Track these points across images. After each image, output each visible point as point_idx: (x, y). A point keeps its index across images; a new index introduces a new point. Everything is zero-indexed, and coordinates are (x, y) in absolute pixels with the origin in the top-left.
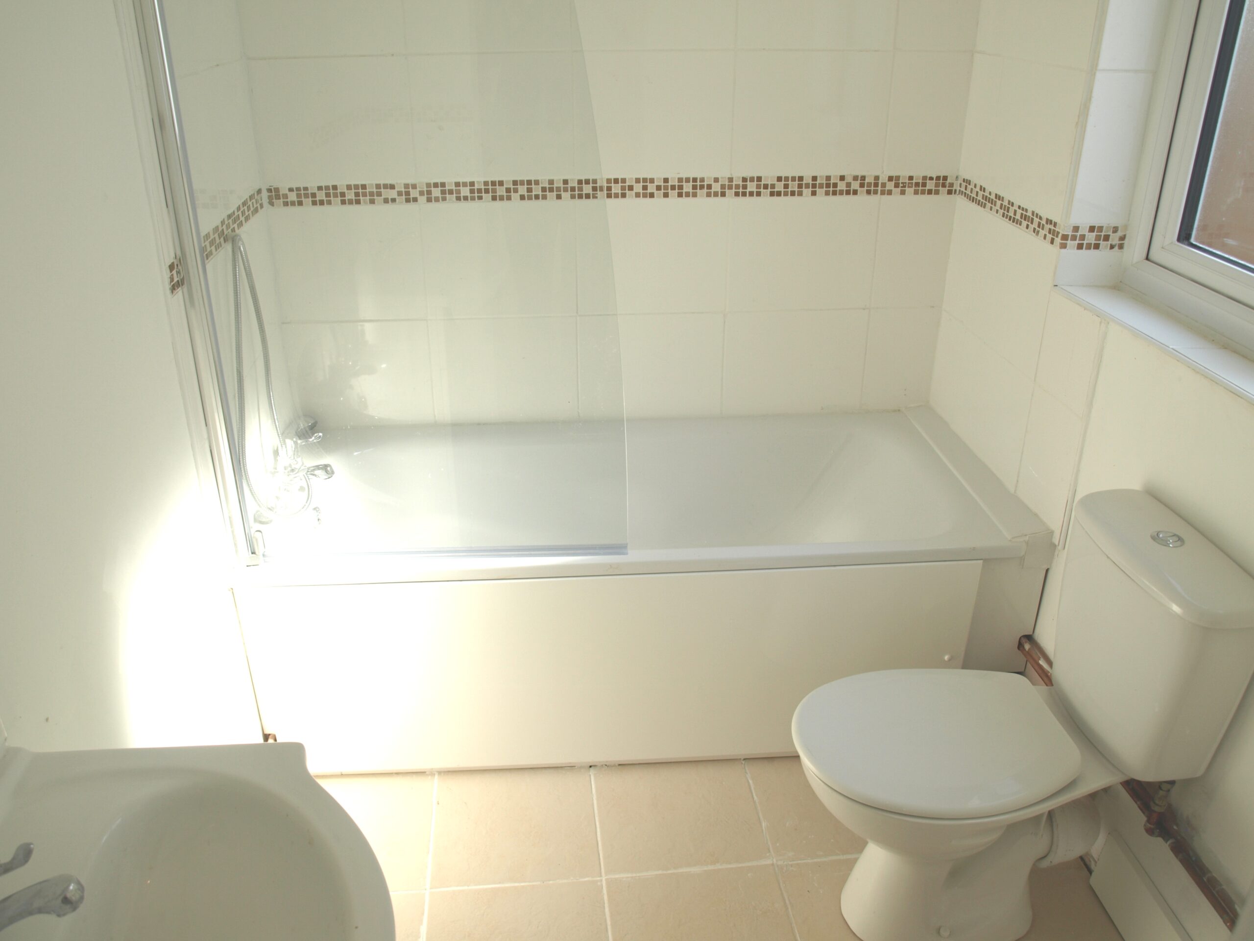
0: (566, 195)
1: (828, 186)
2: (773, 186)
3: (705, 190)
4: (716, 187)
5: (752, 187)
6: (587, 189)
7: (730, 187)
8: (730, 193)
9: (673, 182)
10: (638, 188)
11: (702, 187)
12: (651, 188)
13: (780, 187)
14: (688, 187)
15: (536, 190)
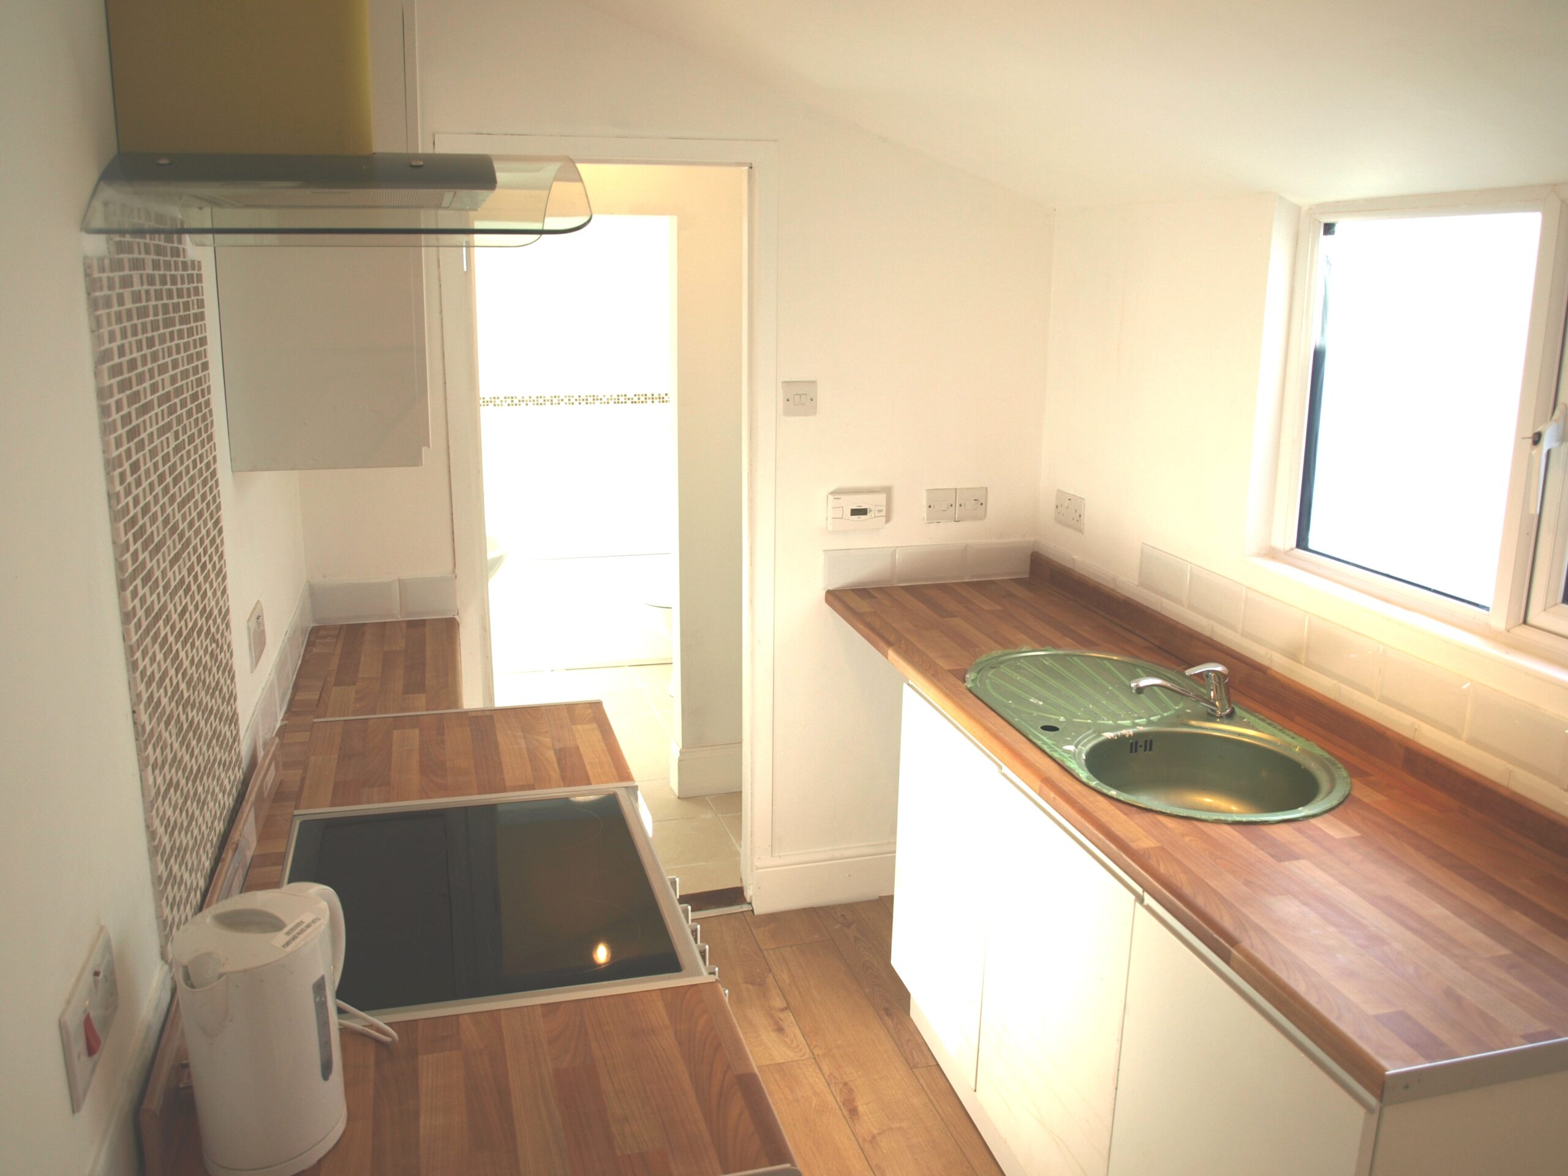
0: (531, 404)
1: (660, 398)
2: (632, 399)
3: (599, 401)
4: (605, 400)
5: (622, 399)
6: (541, 401)
7: (611, 399)
8: (611, 402)
9: (583, 397)
10: (566, 400)
11: (597, 399)
12: (573, 400)
13: (636, 399)
14: (590, 400)
15: (516, 401)
